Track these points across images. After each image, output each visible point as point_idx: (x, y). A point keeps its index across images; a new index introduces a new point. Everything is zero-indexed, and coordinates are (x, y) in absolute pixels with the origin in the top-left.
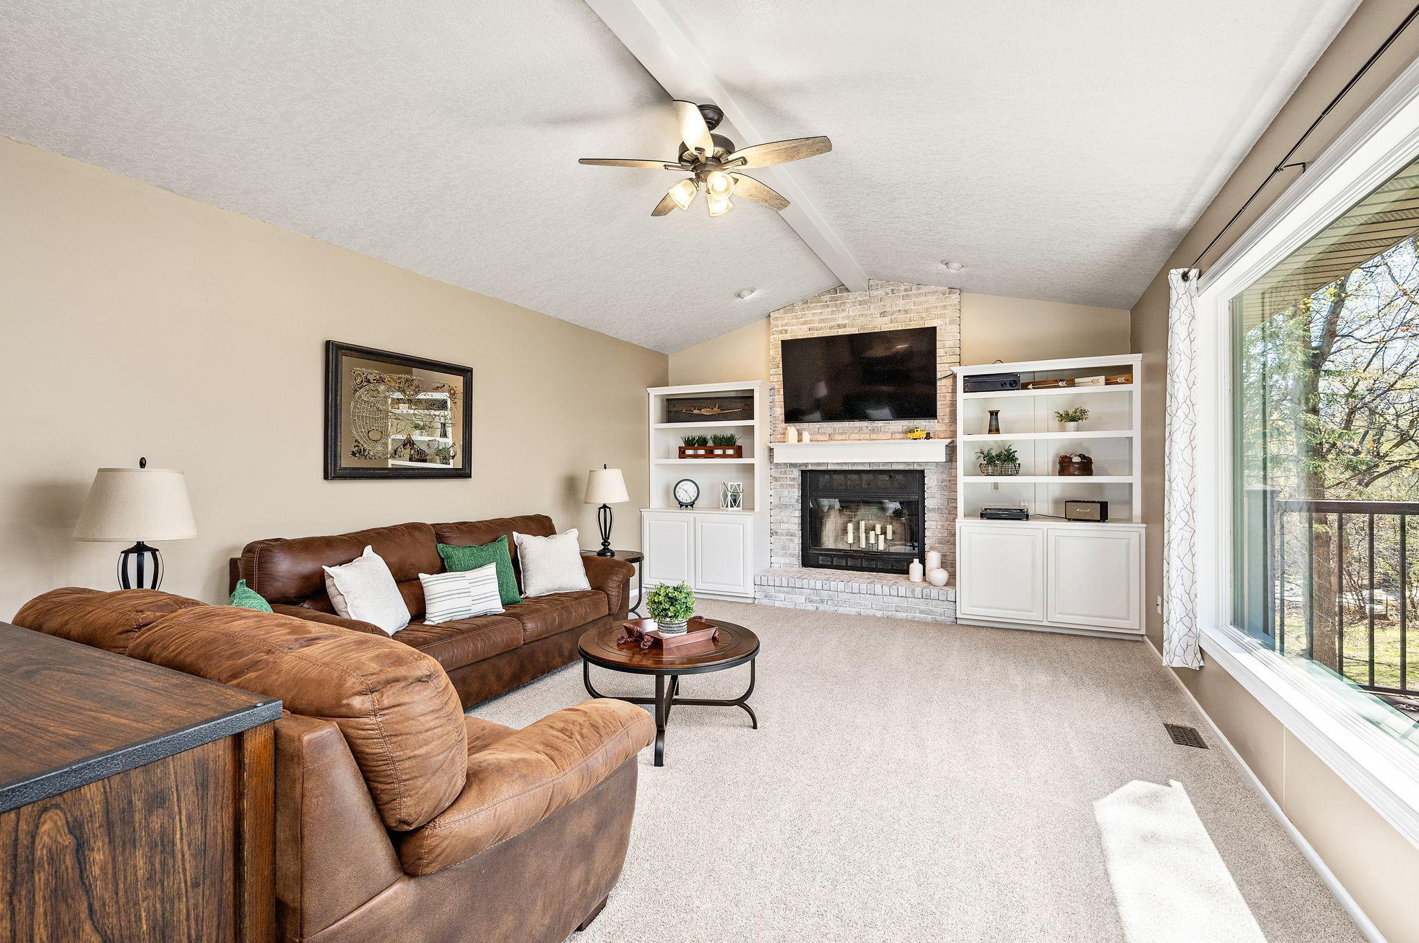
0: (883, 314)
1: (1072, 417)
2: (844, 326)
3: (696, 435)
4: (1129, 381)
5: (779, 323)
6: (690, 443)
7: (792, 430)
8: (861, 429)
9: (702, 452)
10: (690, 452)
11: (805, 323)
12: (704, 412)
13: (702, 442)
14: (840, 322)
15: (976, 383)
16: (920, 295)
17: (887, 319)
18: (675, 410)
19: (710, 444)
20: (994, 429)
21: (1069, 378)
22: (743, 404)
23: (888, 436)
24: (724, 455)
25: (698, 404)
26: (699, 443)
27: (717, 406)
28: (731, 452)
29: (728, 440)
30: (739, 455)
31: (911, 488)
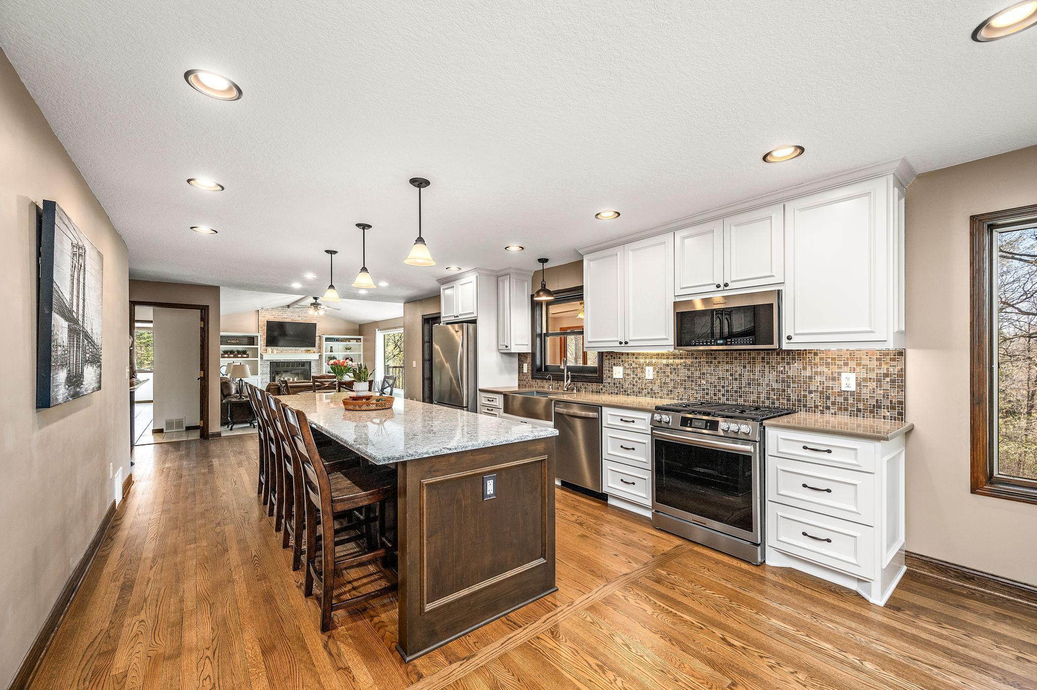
0: (299, 316)
1: (348, 349)
2: (287, 318)
3: (229, 349)
4: (360, 342)
5: (262, 314)
6: (226, 352)
7: (269, 349)
8: (292, 349)
9: (232, 356)
10: (227, 356)
11: (273, 315)
12: (232, 341)
14: (285, 317)
15: (327, 339)
17: (300, 318)
19: (236, 353)
20: (331, 351)
21: (349, 340)
22: (252, 340)
23: (300, 352)
24: (242, 357)
25: (230, 339)
26: (231, 353)
27: (238, 340)
28: (245, 356)
29: (244, 352)
30: (248, 357)
31: (307, 367)
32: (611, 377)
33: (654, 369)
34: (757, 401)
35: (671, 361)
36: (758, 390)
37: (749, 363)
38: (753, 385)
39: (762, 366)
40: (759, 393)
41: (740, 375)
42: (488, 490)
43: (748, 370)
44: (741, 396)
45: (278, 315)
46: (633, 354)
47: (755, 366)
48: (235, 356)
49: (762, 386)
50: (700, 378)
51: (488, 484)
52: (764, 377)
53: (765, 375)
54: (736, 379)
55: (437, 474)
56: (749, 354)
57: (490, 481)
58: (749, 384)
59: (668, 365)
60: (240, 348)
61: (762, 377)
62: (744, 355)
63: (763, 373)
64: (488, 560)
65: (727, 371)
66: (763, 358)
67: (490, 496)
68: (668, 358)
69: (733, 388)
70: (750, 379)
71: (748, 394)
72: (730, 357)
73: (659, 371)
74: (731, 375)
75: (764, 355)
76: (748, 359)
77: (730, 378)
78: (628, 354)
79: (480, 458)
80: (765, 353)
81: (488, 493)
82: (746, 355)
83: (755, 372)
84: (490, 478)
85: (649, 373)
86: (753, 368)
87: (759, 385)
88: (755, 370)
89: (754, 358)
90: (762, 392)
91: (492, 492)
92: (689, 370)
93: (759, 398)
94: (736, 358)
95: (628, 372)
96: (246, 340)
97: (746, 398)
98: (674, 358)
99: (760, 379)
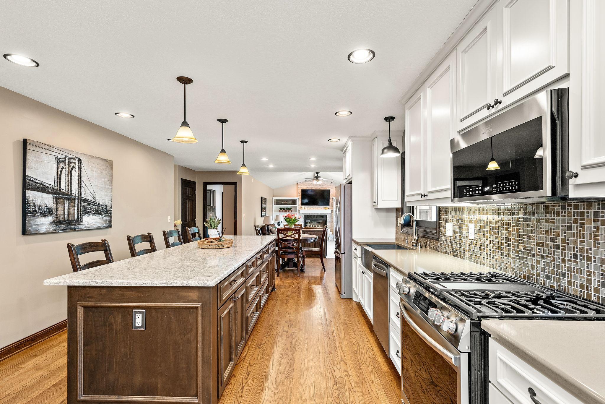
2: (313, 187)
3: (282, 207)
5: (300, 185)
6: (281, 209)
7: (303, 207)
8: (316, 207)
9: (284, 211)
10: (281, 211)
11: (305, 186)
12: (284, 202)
13: (284, 209)
16: (326, 183)
17: (320, 187)
18: (278, 202)
19: (286, 209)
22: (294, 202)
23: (321, 208)
24: (289, 212)
25: (283, 201)
26: (283, 209)
27: (287, 202)
28: (290, 211)
29: (290, 209)
30: (292, 212)
31: (325, 219)
32: (444, 234)
33: (476, 226)
34: (587, 287)
35: (490, 217)
36: (588, 268)
37: (576, 221)
38: (580, 259)
39: (594, 228)
40: (589, 274)
41: (563, 241)
42: (136, 322)
43: (574, 233)
44: (564, 275)
45: (308, 186)
46: (460, 209)
47: (584, 227)
48: (286, 212)
49: (595, 262)
50: (517, 241)
51: (137, 317)
52: (598, 247)
53: (598, 243)
54: (558, 247)
55: (90, 300)
56: (576, 207)
57: (139, 315)
58: (576, 256)
59: (487, 222)
60: (289, 206)
61: (594, 247)
62: (568, 209)
63: (595, 239)
64: (138, 380)
65: (547, 233)
66: (596, 214)
67: (139, 327)
68: (487, 213)
69: (553, 260)
70: (577, 248)
71: (574, 272)
72: (551, 212)
73: (479, 230)
74: (552, 240)
75: (598, 209)
76: (574, 216)
77: (551, 244)
78: (456, 209)
79: (128, 294)
80: (598, 205)
81: (137, 325)
82: (571, 209)
83: (584, 238)
84: (139, 313)
85: (472, 233)
86: (580, 231)
87: (589, 259)
88: (583, 234)
89: (582, 214)
90: (594, 273)
91: (140, 325)
92: (506, 229)
93: (589, 281)
94: (558, 214)
95: (456, 229)
96: (291, 202)
97: (571, 278)
98: (493, 214)
99: (591, 250)
